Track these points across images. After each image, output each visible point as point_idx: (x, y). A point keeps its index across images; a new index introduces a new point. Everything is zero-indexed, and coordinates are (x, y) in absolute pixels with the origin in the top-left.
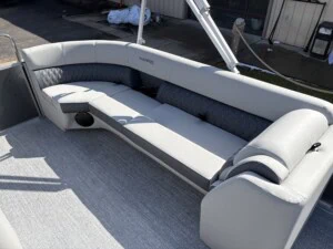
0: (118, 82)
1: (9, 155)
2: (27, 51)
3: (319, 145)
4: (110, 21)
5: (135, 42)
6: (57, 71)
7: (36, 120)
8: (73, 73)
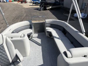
0: (60, 30)
1: (37, 37)
2: (46, 20)
3: (86, 56)
4: (74, 16)
5: (67, 22)
6: (50, 25)
7: (44, 33)
8: (53, 26)
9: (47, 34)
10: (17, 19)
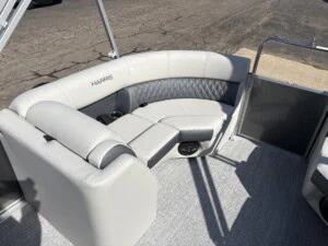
9: (308, 186)
10: (222, 28)
